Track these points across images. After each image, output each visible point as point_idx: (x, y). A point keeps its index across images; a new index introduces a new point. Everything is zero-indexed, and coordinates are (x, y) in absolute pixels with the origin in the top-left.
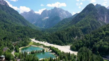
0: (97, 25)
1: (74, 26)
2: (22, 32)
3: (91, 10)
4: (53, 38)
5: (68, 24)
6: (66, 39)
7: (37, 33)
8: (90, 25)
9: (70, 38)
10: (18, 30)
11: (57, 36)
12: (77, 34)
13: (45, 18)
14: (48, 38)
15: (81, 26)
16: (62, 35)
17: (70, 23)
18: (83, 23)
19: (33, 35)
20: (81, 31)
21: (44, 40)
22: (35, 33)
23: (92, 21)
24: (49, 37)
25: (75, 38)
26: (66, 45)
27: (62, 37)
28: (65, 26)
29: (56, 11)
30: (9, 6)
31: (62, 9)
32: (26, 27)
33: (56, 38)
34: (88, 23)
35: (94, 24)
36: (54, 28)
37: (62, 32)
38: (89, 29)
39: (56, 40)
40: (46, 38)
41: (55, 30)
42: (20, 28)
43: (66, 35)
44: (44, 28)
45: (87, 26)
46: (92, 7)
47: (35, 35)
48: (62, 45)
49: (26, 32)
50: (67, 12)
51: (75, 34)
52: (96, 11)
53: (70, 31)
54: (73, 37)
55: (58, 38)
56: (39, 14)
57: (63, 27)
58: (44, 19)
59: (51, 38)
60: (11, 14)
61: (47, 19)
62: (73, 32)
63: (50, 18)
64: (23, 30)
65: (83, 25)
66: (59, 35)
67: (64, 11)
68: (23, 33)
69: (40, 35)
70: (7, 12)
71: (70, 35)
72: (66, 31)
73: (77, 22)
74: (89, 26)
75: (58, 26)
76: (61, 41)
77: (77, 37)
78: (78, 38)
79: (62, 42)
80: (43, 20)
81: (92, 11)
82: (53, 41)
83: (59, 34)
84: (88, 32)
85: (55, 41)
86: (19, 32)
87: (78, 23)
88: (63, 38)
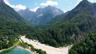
0: (94, 21)
1: (68, 22)
2: (12, 29)
3: (85, 6)
4: (45, 36)
5: (62, 20)
6: (62, 38)
7: (29, 29)
8: (86, 21)
9: (66, 37)
10: (8, 26)
11: (50, 34)
12: (74, 32)
13: (39, 15)
14: (40, 36)
15: (76, 22)
16: (56, 33)
17: (63, 20)
18: (79, 19)
19: (24, 32)
20: (78, 28)
21: (35, 37)
22: (27, 29)
23: (88, 17)
24: (41, 34)
25: (72, 36)
26: (62, 46)
27: (56, 35)
28: (59, 22)
29: (49, 9)
30: (5, 3)
31: (54, 7)
32: (18, 23)
33: (49, 36)
34: (84, 19)
35: (90, 20)
36: (47, 25)
37: (56, 28)
38: (86, 25)
39: (49, 40)
40: (38, 35)
41: (48, 26)
42: (10, 24)
43: (62, 33)
44: (39, 24)
45: (83, 22)
46: (86, 3)
47: (27, 32)
48: (57, 46)
49: (17, 29)
50: (59, 10)
51: (72, 31)
52: (90, 7)
53: (65, 27)
54: (70, 36)
55: (52, 36)
56: (34, 12)
57: (56, 23)
58: (39, 17)
59: (42, 36)
60: (6, 11)
61: (41, 16)
62: (69, 28)
63: (44, 15)
64: (13, 27)
65: (79, 21)
66: (52, 33)
67: (56, 8)
68: (14, 29)
69: (32, 31)
70: (2, 9)
71: (66, 32)
72: (60, 27)
73: (71, 18)
74: (86, 23)
75: (51, 22)
76: (55, 41)
77: (74, 35)
78: (76, 36)
79: (56, 43)
80: (37, 17)
81: (87, 7)
82: (44, 40)
83: (53, 31)
84: (86, 28)
85: (47, 40)
86: (9, 28)
87: (73, 18)
88: (58, 37)
